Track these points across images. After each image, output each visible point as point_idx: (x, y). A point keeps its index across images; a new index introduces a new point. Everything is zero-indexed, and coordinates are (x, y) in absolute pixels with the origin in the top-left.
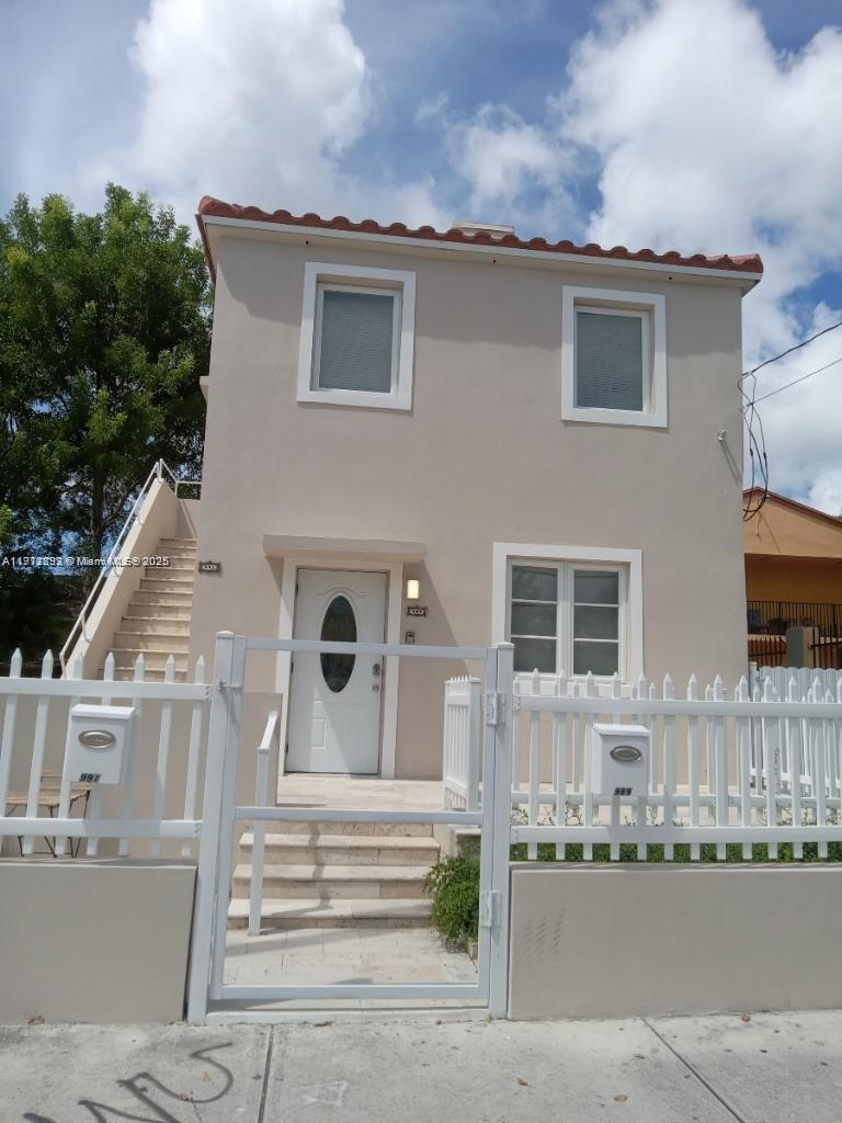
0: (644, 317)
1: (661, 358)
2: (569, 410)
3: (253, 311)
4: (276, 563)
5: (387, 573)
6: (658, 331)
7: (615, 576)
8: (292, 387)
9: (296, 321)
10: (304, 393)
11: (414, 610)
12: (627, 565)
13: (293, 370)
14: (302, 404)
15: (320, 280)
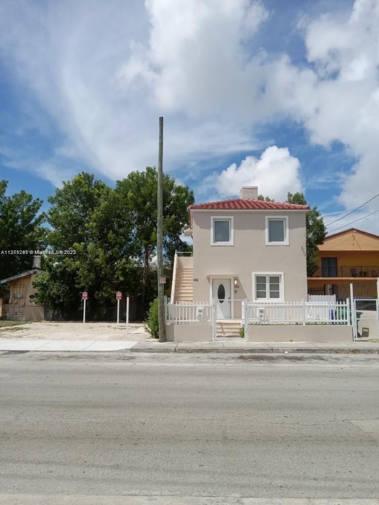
0: (284, 220)
1: (288, 230)
2: (267, 243)
3: (201, 227)
4: (208, 278)
5: (230, 279)
6: (286, 224)
7: (278, 277)
8: (209, 243)
9: (210, 229)
10: (212, 243)
11: (236, 286)
12: (281, 275)
13: (209, 239)
14: (212, 246)
15: (214, 219)
